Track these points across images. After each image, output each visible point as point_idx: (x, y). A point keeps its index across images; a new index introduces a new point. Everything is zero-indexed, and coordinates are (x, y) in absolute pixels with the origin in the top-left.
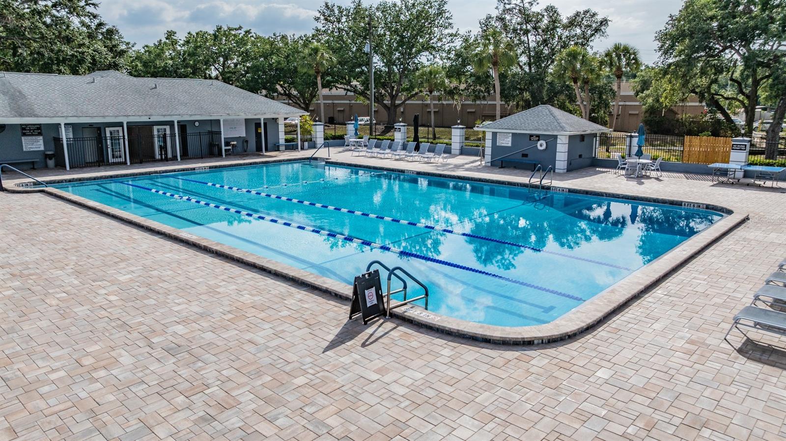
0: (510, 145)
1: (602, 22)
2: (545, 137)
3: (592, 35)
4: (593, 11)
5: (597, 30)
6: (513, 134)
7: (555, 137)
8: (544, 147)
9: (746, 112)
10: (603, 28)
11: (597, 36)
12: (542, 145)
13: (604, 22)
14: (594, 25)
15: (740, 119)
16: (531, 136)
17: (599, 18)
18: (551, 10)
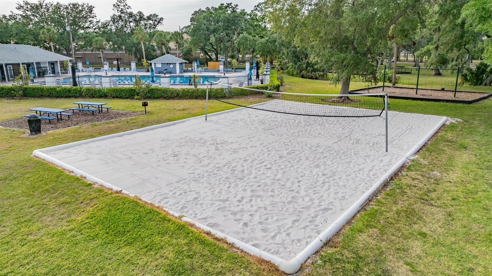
0: (161, 67)
1: (161, 19)
2: (172, 63)
3: (157, 24)
4: (157, 14)
5: (159, 22)
6: (162, 63)
7: (176, 63)
8: (172, 67)
9: (216, 55)
10: (161, 21)
11: (159, 24)
12: (172, 66)
13: (162, 19)
14: (158, 20)
15: (214, 57)
16: (168, 63)
17: (159, 17)
18: (140, 13)
